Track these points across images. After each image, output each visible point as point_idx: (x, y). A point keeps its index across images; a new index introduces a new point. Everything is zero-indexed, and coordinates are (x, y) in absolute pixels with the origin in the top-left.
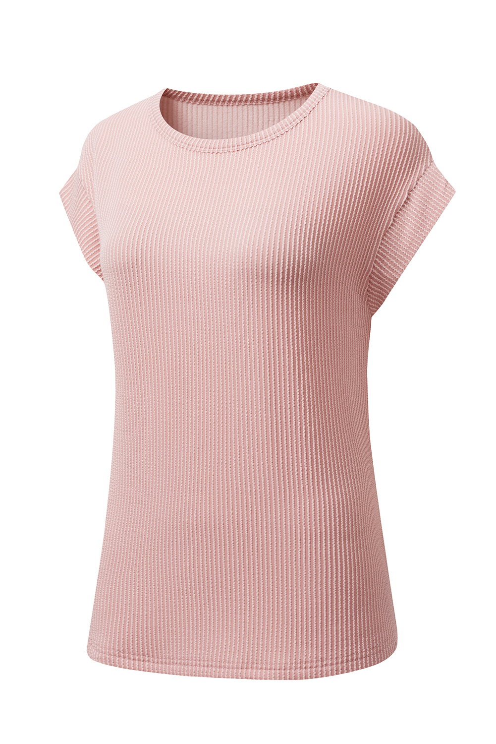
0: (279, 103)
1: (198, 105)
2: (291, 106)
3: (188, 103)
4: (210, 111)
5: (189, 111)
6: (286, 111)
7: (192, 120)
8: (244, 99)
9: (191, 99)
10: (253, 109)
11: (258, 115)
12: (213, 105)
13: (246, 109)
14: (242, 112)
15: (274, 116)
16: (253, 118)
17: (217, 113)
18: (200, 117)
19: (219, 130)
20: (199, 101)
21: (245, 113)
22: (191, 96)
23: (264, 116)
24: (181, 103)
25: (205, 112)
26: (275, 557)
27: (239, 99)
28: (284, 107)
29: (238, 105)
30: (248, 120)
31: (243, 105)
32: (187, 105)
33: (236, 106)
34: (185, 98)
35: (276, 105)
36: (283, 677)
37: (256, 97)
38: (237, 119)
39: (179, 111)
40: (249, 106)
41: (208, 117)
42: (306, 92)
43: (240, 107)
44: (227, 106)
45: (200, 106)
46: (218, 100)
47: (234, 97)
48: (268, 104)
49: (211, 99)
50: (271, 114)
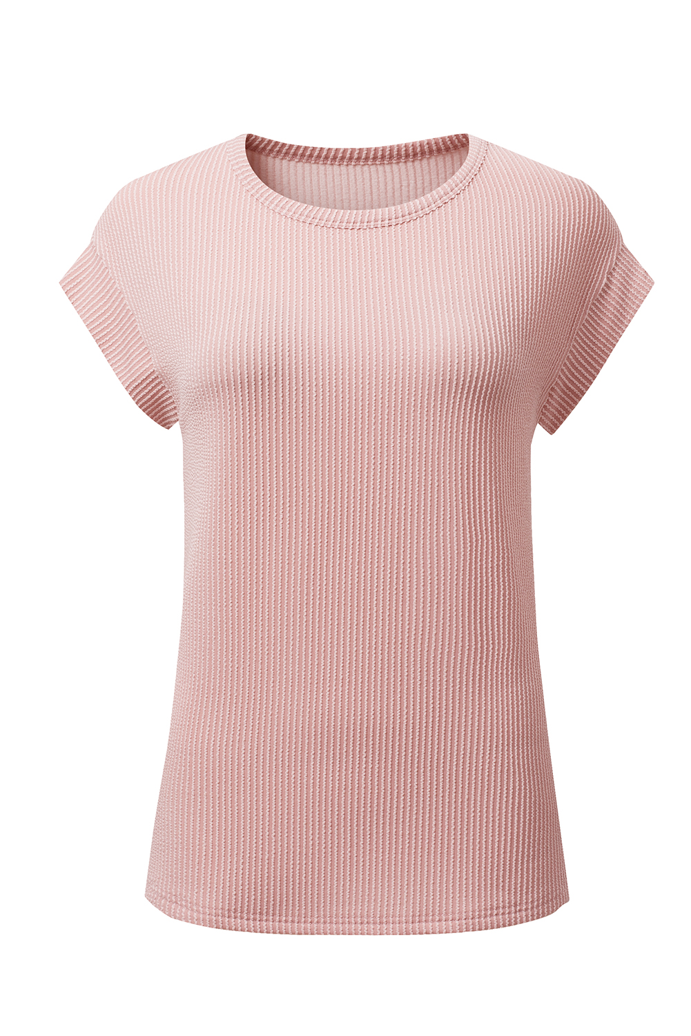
0: (413, 161)
1: (297, 162)
2: (431, 166)
3: (282, 159)
4: (315, 172)
5: (284, 170)
6: (424, 173)
7: (289, 183)
8: (364, 156)
9: (287, 154)
10: (377, 170)
11: (385, 179)
12: (318, 163)
13: (368, 171)
14: (362, 175)
15: (408, 180)
16: (378, 182)
17: (325, 174)
18: (300, 179)
19: (329, 196)
20: (298, 157)
21: (367, 175)
22: (287, 148)
23: (395, 180)
24: (272, 160)
25: (307, 172)
26: (460, 772)
27: (356, 156)
28: (421, 167)
29: (355, 166)
30: (371, 185)
31: (363, 165)
32: (281, 162)
33: (352, 166)
34: (278, 152)
35: (410, 164)
36: (471, 927)
37: (380, 153)
38: (356, 183)
39: (270, 169)
40: (371, 167)
41: (311, 180)
42: (451, 146)
43: (358, 168)
44: (340, 165)
45: (300, 164)
46: (326, 155)
47: (349, 152)
48: (398, 163)
49: (316, 154)
50: (404, 177)
